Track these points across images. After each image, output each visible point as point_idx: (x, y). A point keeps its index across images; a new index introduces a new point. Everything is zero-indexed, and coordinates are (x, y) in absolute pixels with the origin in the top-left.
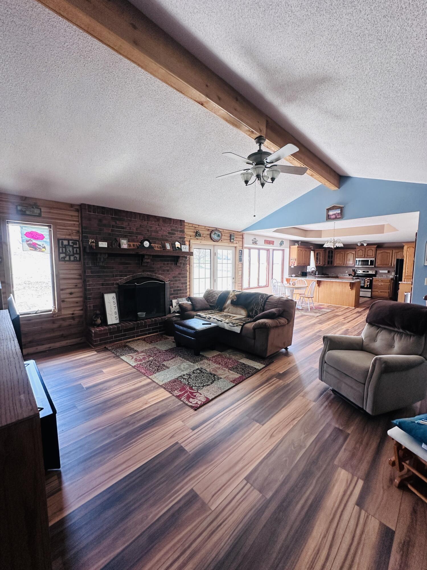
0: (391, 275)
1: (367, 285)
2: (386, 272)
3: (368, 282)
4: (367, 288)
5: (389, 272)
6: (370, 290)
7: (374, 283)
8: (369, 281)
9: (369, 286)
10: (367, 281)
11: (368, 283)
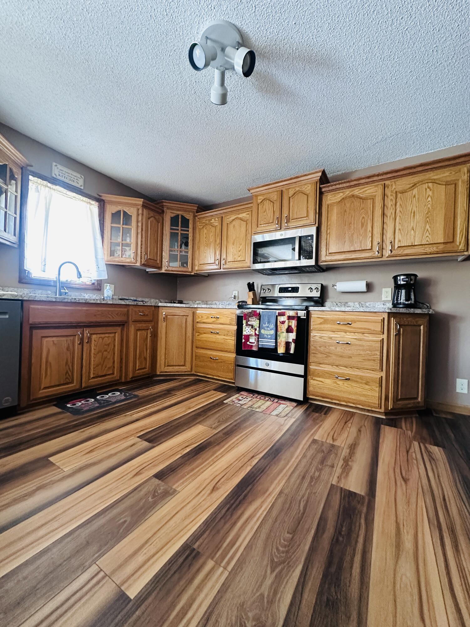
0: (379, 299)
1: (288, 344)
2: (361, 286)
3: (289, 330)
4: (287, 358)
5: (370, 287)
6: (299, 369)
7: (315, 335)
8: (294, 323)
9: (293, 346)
10: (286, 326)
11: (292, 336)
